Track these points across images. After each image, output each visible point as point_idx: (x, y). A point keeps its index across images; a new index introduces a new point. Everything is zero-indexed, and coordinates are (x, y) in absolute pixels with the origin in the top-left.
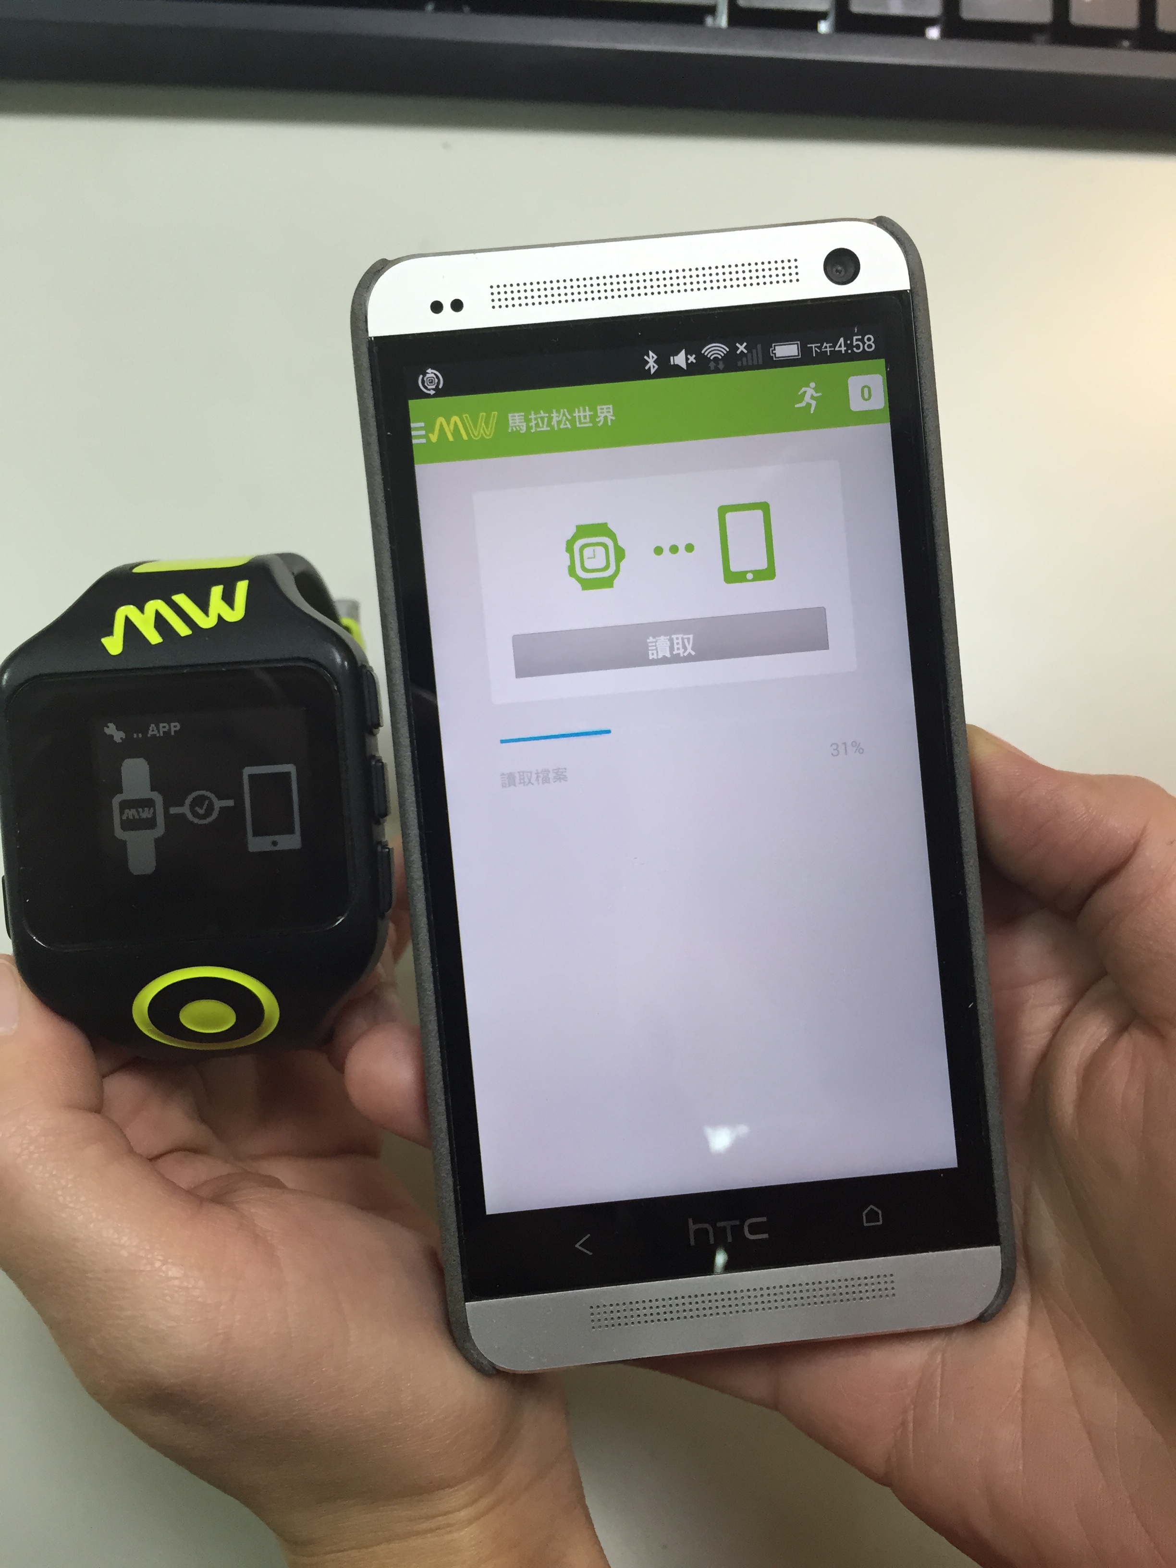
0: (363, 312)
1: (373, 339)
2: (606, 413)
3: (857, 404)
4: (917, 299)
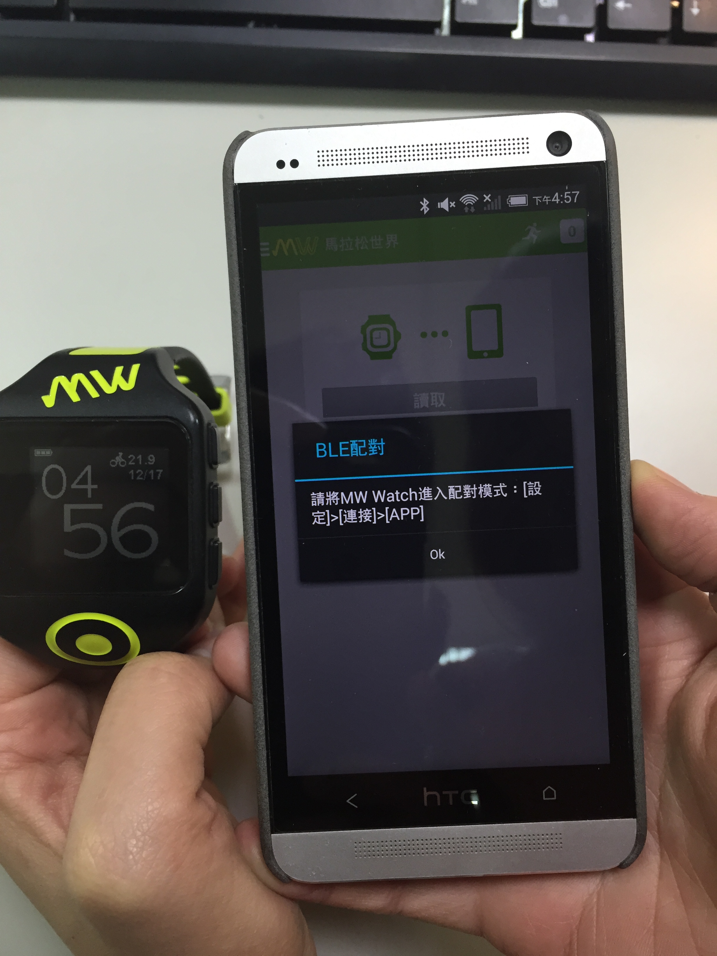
0: (231, 167)
1: (237, 184)
2: (392, 239)
3: (565, 239)
4: (610, 168)
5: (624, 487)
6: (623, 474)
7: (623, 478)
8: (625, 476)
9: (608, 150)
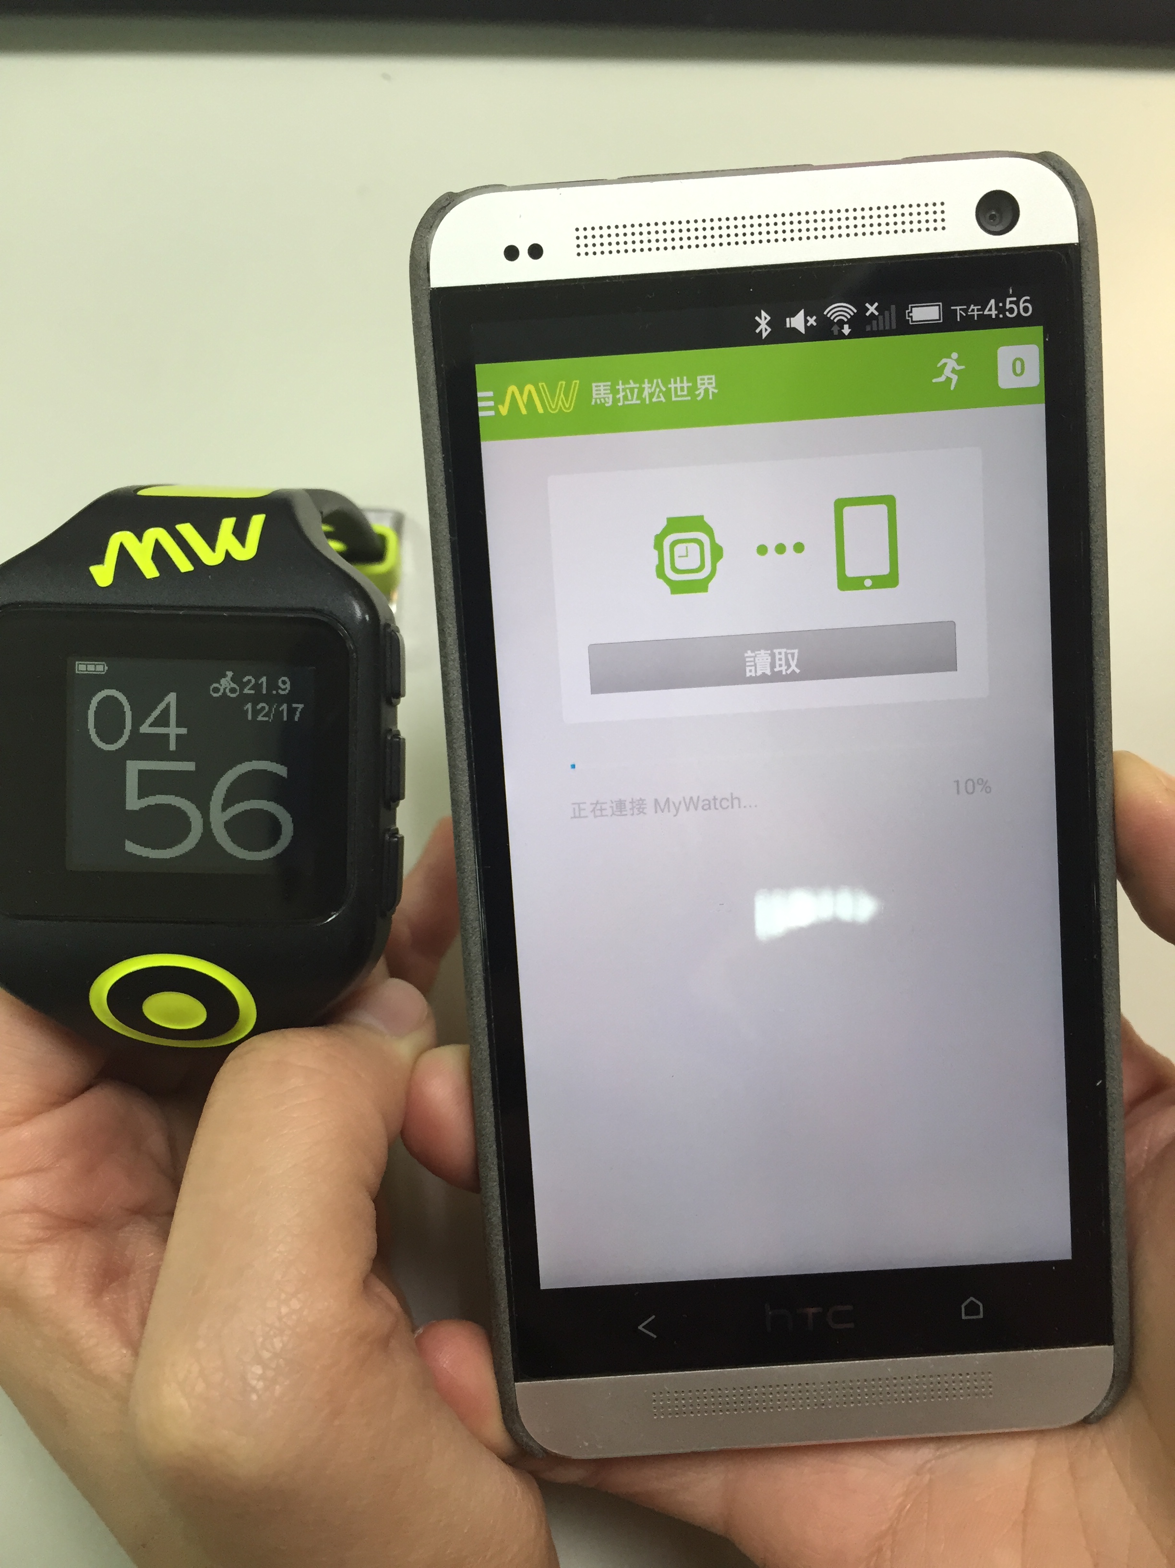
0: (425, 257)
1: (435, 290)
2: (707, 384)
3: (1006, 380)
4: (1085, 256)
5: (1103, 809)
7: (1101, 793)
9: (1083, 224)
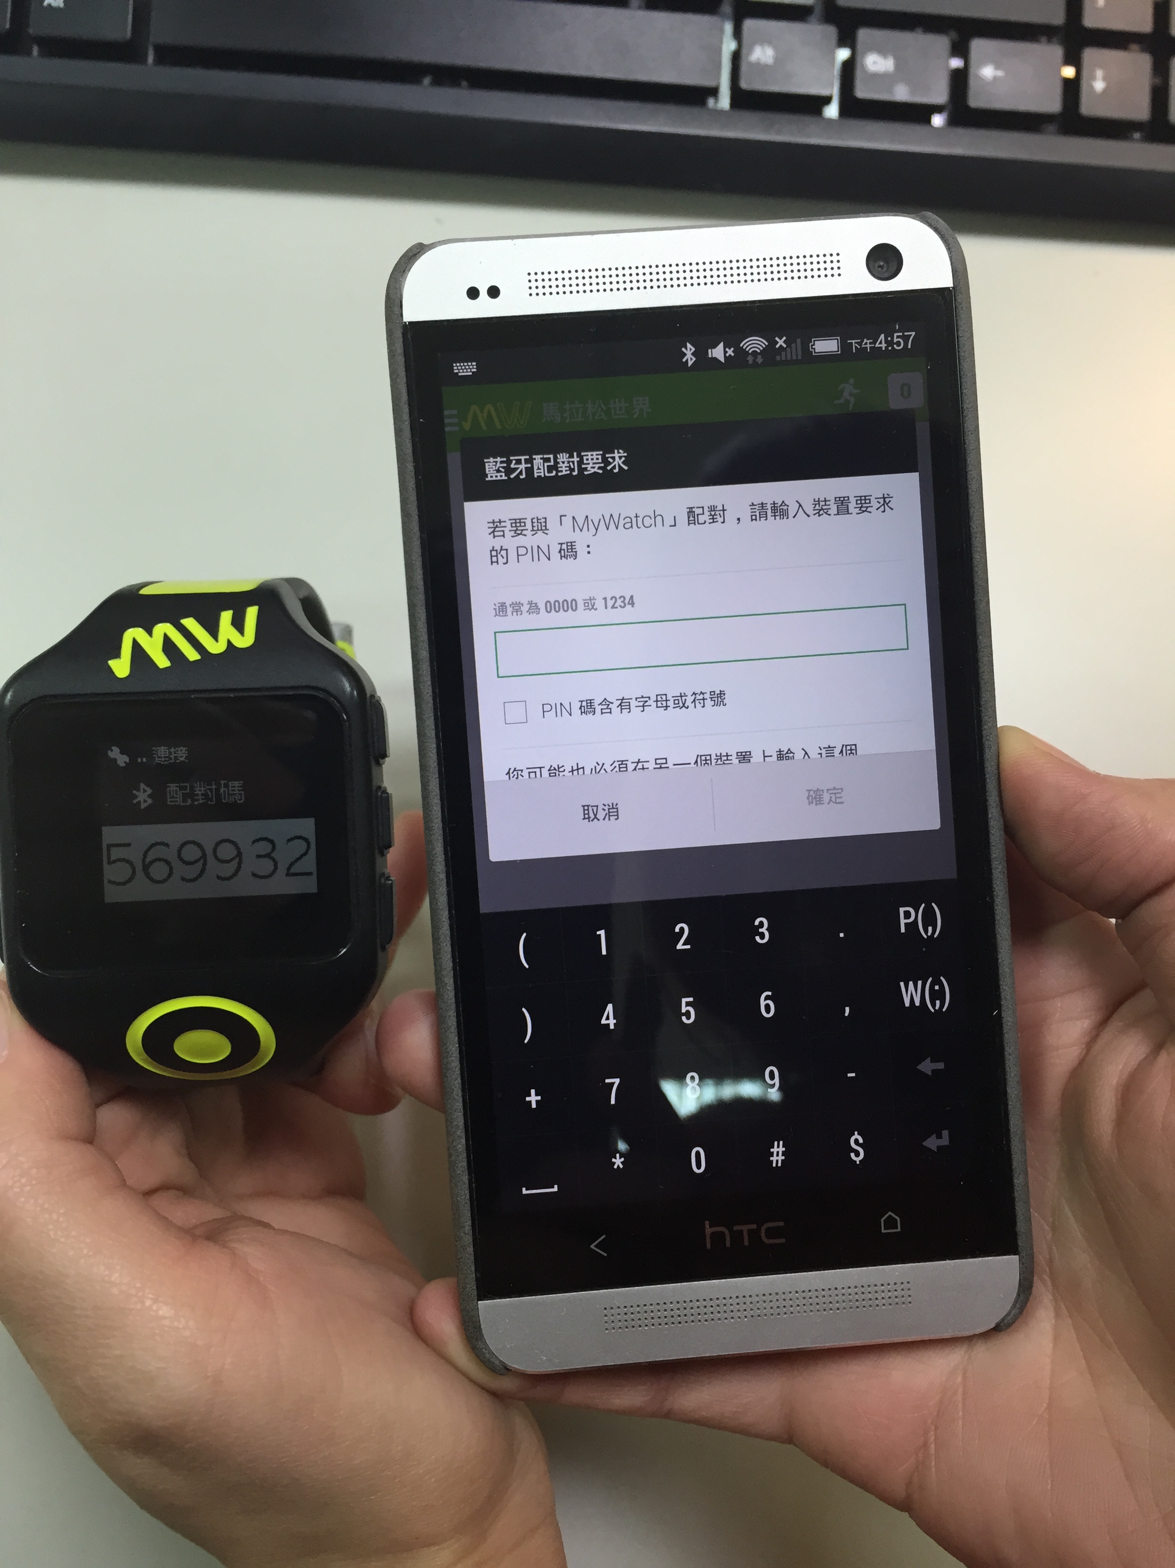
0: (399, 296)
1: (407, 323)
2: (641, 405)
3: (896, 402)
4: (960, 298)
5: (990, 767)
6: (988, 748)
7: (989, 754)
8: (991, 750)
9: (956, 271)
